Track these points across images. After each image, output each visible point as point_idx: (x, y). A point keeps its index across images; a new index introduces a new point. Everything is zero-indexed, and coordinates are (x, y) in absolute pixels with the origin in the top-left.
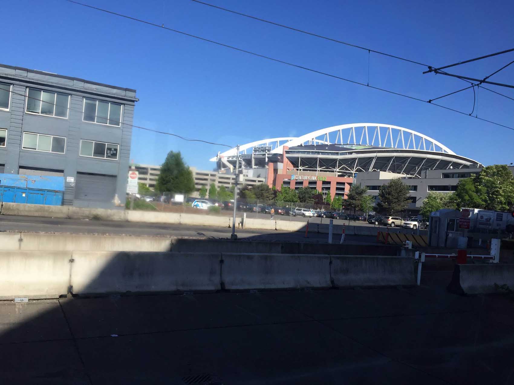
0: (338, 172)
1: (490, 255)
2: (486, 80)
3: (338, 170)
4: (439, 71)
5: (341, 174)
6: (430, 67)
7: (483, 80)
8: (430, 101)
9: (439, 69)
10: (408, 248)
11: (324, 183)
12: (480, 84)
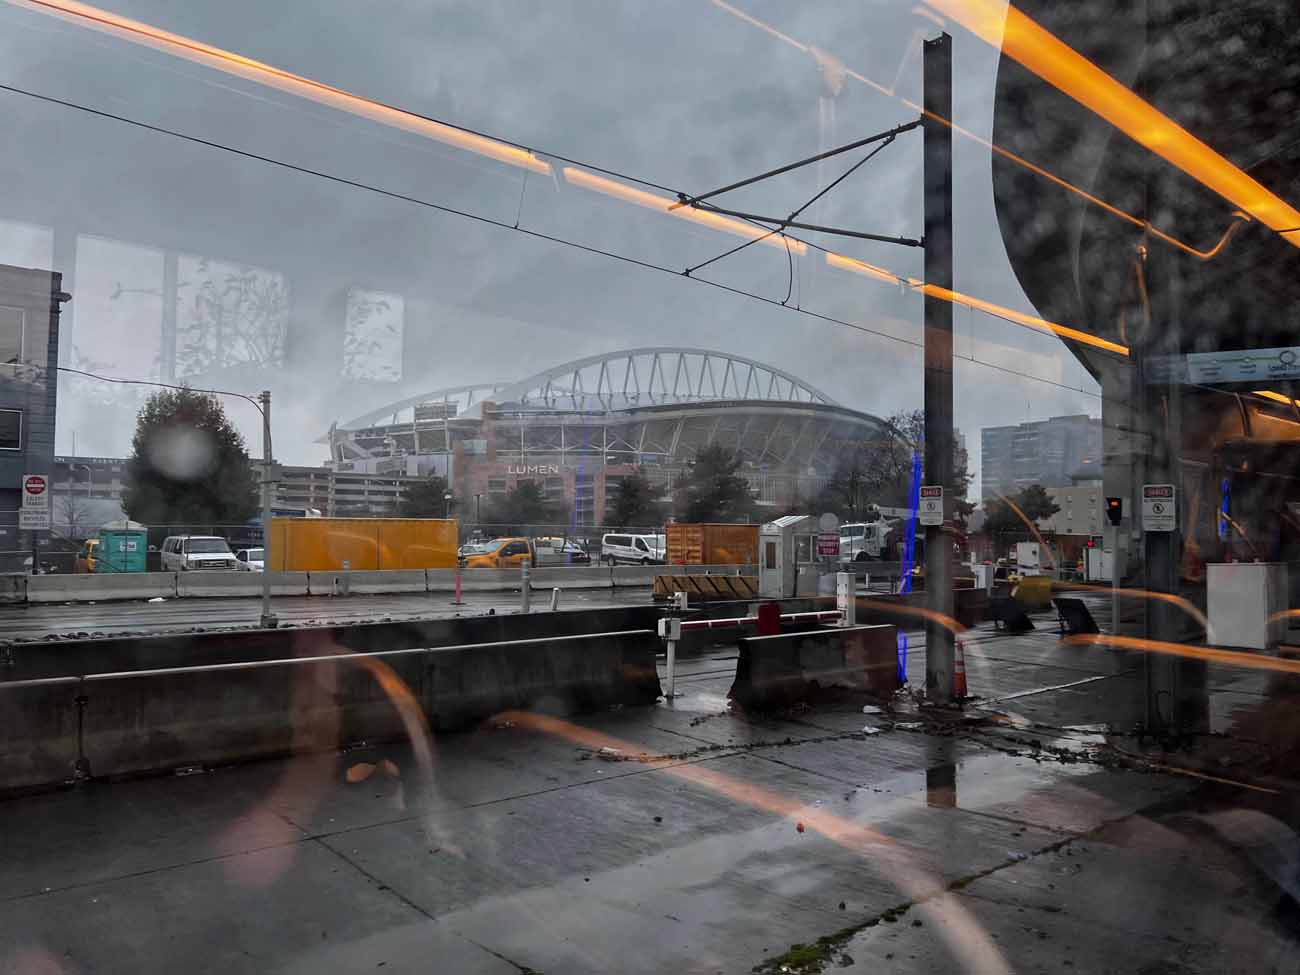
0: (608, 454)
1: (836, 609)
2: (794, 220)
3: (606, 450)
4: (700, 203)
5: (613, 457)
6: (682, 196)
7: (786, 219)
8: (687, 273)
9: (700, 199)
10: (678, 608)
11: (579, 479)
12: (782, 229)
